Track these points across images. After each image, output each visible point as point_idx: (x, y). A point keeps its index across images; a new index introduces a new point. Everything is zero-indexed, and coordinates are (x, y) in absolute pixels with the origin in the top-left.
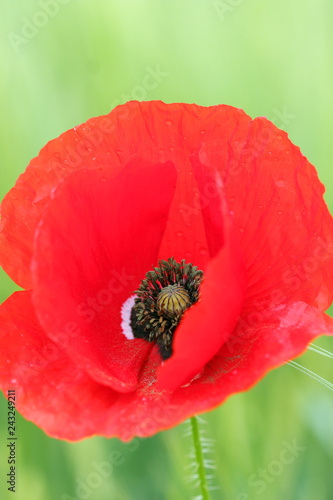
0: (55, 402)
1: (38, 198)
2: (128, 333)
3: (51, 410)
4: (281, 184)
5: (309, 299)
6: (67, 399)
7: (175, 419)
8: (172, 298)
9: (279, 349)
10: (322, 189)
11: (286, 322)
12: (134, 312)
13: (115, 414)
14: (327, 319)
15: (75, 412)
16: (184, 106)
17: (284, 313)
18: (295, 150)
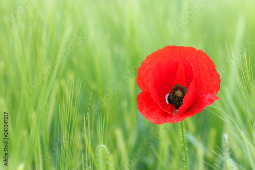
0: (154, 116)
1: (146, 69)
2: (167, 102)
3: (153, 118)
4: (204, 66)
5: (211, 93)
6: (156, 116)
7: (178, 121)
8: (179, 93)
9: (207, 103)
10: (215, 66)
11: (207, 98)
12: (169, 97)
13: (168, 119)
14: (217, 97)
15: (159, 119)
16: (181, 47)
17: (206, 96)
18: (208, 57)
